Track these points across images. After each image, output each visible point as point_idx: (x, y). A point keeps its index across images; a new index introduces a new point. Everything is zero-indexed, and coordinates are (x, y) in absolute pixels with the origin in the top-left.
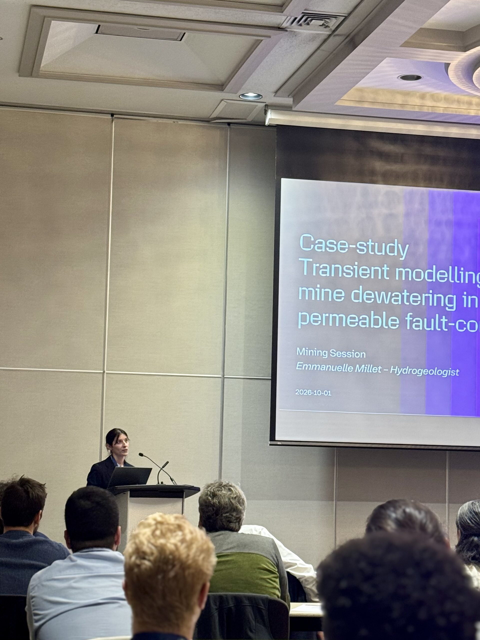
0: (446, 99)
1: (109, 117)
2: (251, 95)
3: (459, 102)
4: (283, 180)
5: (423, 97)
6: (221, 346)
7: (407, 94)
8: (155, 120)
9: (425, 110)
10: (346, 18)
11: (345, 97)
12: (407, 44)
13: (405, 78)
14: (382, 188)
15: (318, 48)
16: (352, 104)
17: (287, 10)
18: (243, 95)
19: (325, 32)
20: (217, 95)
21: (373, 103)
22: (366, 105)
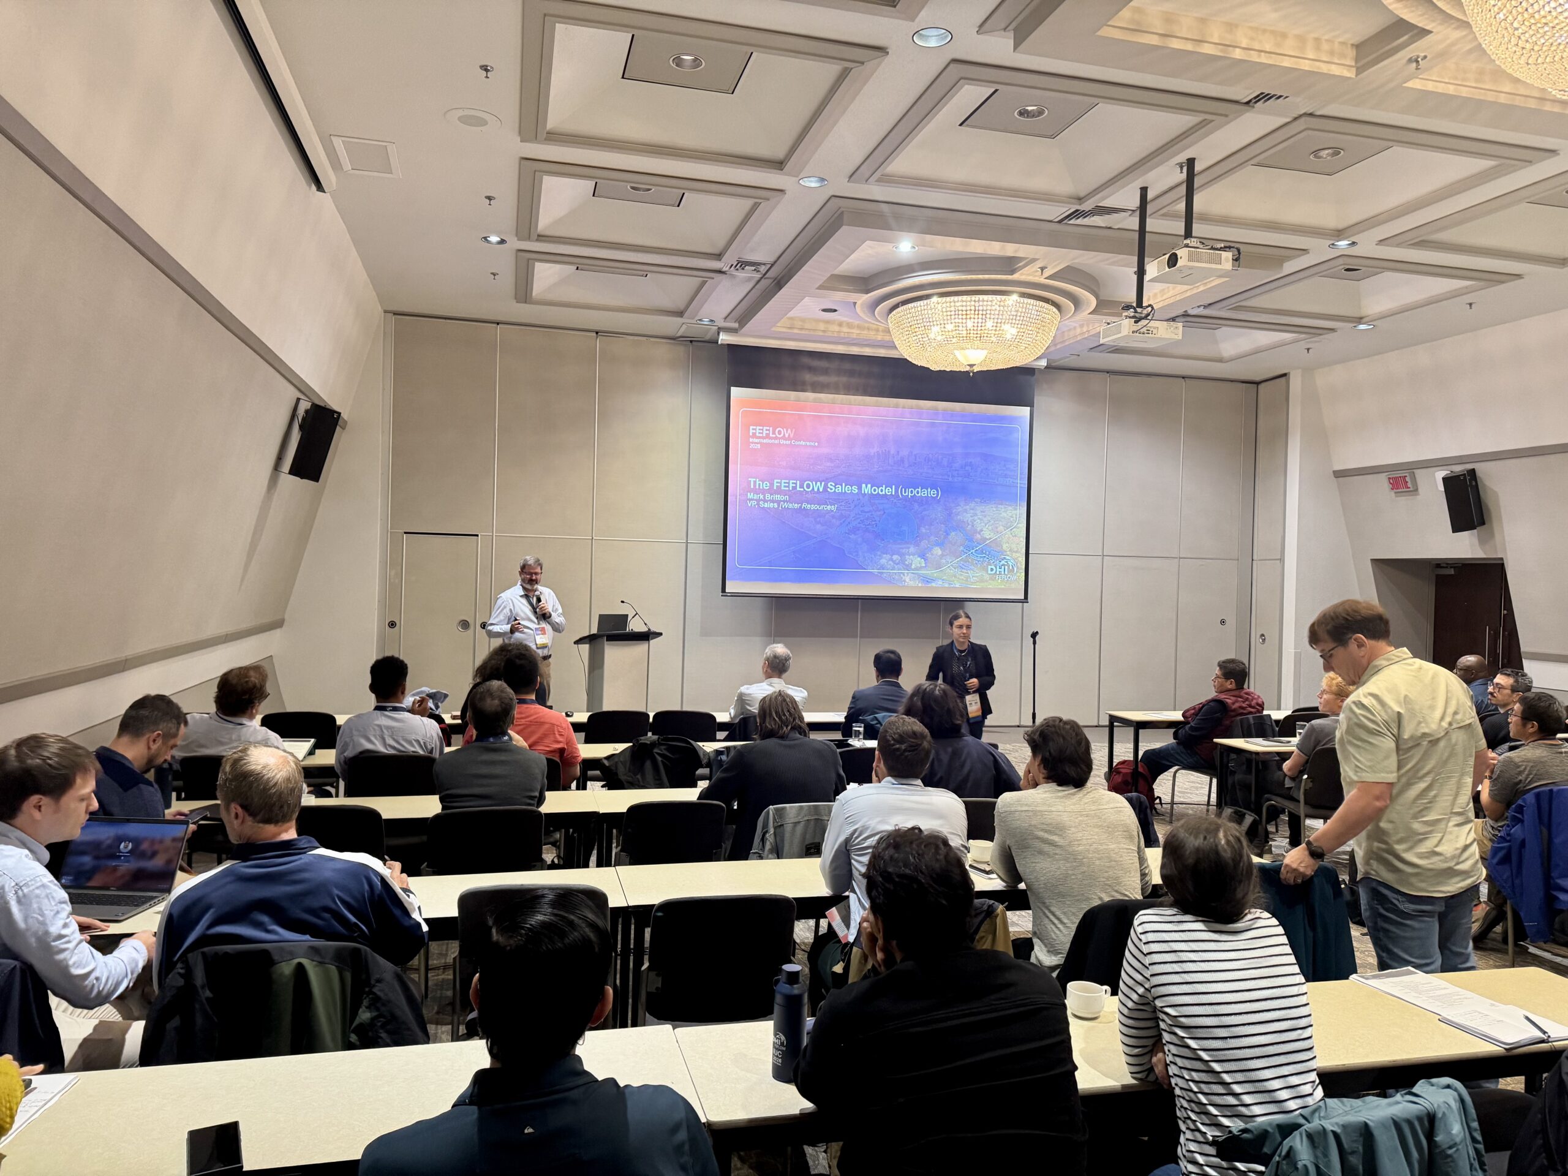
0: (859, 327)
1: (595, 334)
2: (706, 321)
3: (868, 329)
4: (733, 389)
5: (840, 324)
6: (685, 517)
7: (828, 322)
8: (631, 338)
9: (842, 335)
10: (772, 265)
11: (779, 325)
12: (821, 287)
13: (824, 310)
14: (810, 395)
15: (754, 287)
16: (784, 330)
17: (725, 258)
18: (700, 320)
19: (758, 276)
20: (679, 320)
21: (801, 329)
22: (796, 331)
